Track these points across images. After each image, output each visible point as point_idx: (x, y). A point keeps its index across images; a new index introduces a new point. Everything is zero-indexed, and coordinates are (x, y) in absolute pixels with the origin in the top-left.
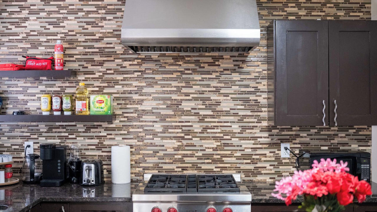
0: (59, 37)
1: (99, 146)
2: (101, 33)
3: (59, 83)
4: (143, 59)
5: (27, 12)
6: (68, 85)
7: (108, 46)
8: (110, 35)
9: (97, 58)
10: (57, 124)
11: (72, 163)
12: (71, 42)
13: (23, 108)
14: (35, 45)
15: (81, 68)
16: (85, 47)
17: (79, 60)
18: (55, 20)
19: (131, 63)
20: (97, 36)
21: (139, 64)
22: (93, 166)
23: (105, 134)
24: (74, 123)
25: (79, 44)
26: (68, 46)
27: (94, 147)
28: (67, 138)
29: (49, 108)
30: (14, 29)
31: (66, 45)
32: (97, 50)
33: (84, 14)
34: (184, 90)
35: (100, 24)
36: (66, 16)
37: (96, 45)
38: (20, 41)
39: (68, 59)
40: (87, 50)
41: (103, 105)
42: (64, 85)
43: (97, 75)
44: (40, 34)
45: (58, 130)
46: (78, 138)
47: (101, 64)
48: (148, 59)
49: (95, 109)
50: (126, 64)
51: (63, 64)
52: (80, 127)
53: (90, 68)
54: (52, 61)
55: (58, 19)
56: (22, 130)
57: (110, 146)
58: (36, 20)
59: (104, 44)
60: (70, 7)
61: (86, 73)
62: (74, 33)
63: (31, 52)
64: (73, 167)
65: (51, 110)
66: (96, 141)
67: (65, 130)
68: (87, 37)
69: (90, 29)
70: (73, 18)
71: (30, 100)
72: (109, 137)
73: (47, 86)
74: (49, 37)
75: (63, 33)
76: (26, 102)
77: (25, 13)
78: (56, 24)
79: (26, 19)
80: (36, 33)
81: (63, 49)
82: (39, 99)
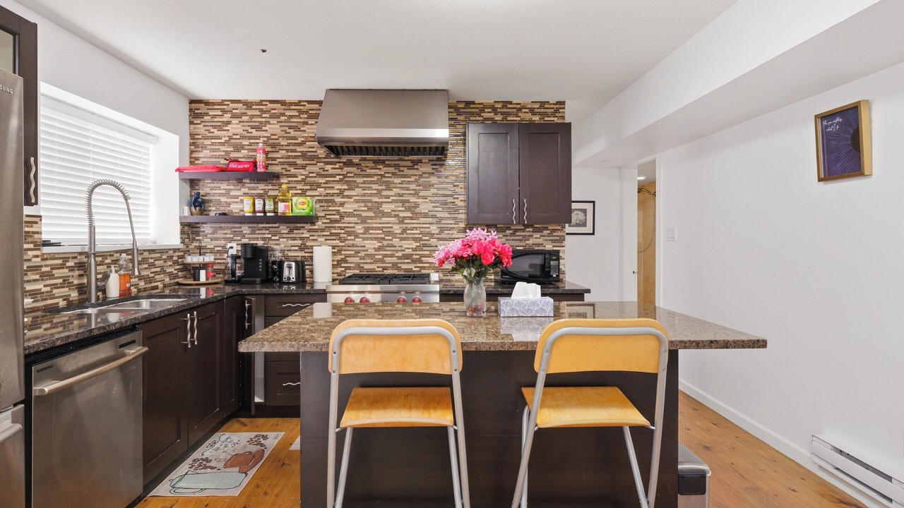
0: (261, 140)
1: (301, 248)
2: (303, 137)
3: (262, 186)
4: (344, 163)
5: (230, 116)
6: (271, 187)
7: (311, 150)
8: (312, 139)
9: (299, 162)
10: (260, 225)
11: (274, 262)
12: (273, 146)
13: (226, 210)
14: (238, 148)
15: (284, 171)
16: (287, 151)
17: (282, 163)
18: (258, 124)
19: (333, 166)
20: (299, 141)
21: (341, 168)
22: (293, 264)
23: (308, 236)
24: (277, 225)
25: (281, 148)
26: (270, 150)
27: (297, 248)
28: (270, 239)
29: (252, 210)
30: (216, 133)
31: (268, 149)
32: (300, 154)
33: (286, 118)
34: (385, 193)
35: (302, 129)
36: (268, 120)
37: (299, 149)
38: (223, 144)
39: (270, 162)
40: (290, 154)
41: (305, 207)
42: (267, 188)
43: (300, 178)
44: (243, 137)
45: (261, 232)
46: (281, 240)
47: (304, 167)
48: (349, 164)
49: (297, 211)
50: (328, 167)
51: (266, 167)
52: (284, 229)
53: (293, 171)
54: (255, 164)
55: (261, 123)
56: (226, 232)
57: (312, 247)
58: (238, 124)
59: (306, 148)
60: (273, 111)
61: (289, 176)
62: (276, 137)
63: (234, 155)
64: (275, 267)
65: (254, 212)
66: (299, 242)
67: (268, 232)
68: (289, 141)
69: (293, 133)
70: (276, 122)
71: (233, 202)
72: (311, 238)
73: (250, 189)
74: (252, 141)
75: (265, 137)
76: (229, 204)
77: (227, 117)
78: (258, 128)
79: (229, 123)
80: (238, 137)
81: (266, 153)
82: (242, 201)
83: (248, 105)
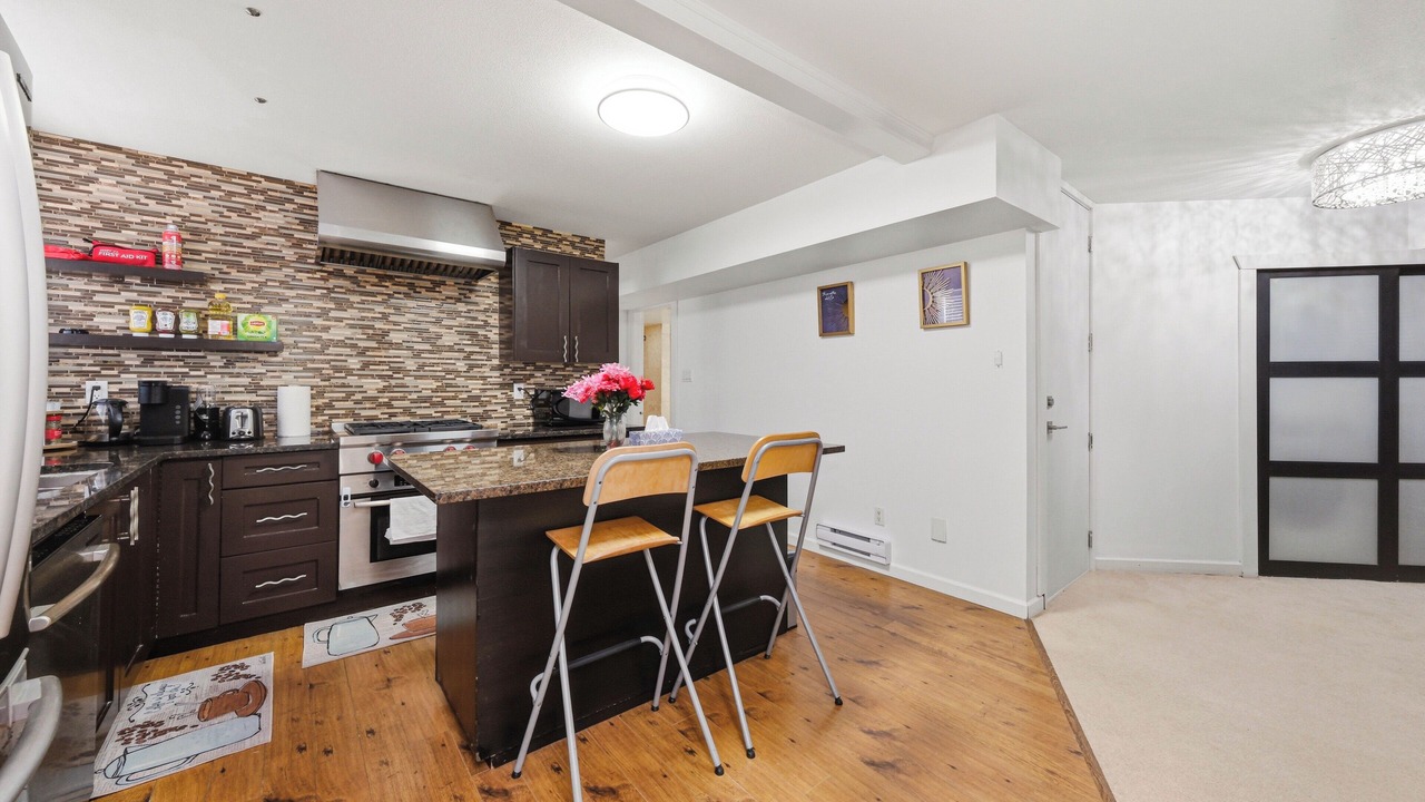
0: (169, 220)
1: (255, 388)
2: (256, 227)
3: (169, 292)
4: (329, 273)
5: (95, 168)
6: (189, 295)
7: (270, 247)
8: (272, 232)
9: (248, 262)
10: (164, 353)
11: (202, 410)
12: (194, 232)
13: (85, 325)
15: (216, 273)
16: (224, 243)
17: (212, 261)
18: (162, 193)
19: (310, 275)
20: (249, 231)
21: (322, 279)
22: (249, 412)
23: (264, 371)
24: (201, 354)
25: (212, 237)
26: (189, 237)
27: (243, 389)
28: (185, 375)
29: (149, 328)
31: (185, 235)
32: (249, 251)
33: (222, 194)
35: (253, 215)
36: (184, 190)
37: (246, 243)
38: (78, 213)
39: (189, 256)
40: (228, 248)
41: (262, 329)
42: (180, 295)
43: (249, 286)
44: (126, 209)
45: (167, 363)
46: (209, 376)
47: (256, 271)
48: (340, 274)
49: (247, 334)
50: (299, 276)
51: (182, 261)
52: (216, 360)
53: (234, 274)
54: (158, 257)
55: (169, 193)
56: (79, 361)
57: (275, 388)
58: (114, 186)
59: (261, 243)
60: (193, 179)
61: (224, 281)
62: (203, 220)
63: (102, 235)
64: (205, 417)
65: (154, 330)
66: (245, 381)
67: (182, 363)
68: (228, 229)
69: (235, 218)
70: (201, 197)
71: (100, 313)
72: (270, 374)
73: (140, 293)
74: (145, 218)
75: (178, 216)
76: (91, 317)
77: (85, 170)
78: (164, 199)
79: (91, 180)
80: (116, 207)
81: (181, 240)
82: (126, 313)
83: (142, 160)
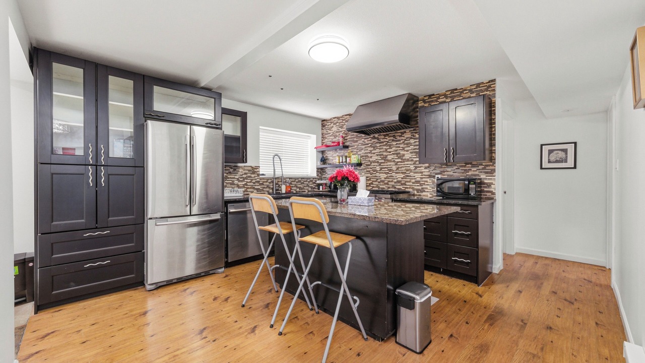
3: (343, 152)
4: (372, 138)
5: (333, 124)
6: (346, 152)
9: (355, 139)
12: (346, 134)
13: (332, 162)
14: (335, 137)
15: (350, 144)
17: (349, 141)
21: (370, 140)
25: (349, 134)
26: (345, 136)
30: (329, 132)
32: (355, 136)
36: (344, 123)
38: (331, 136)
39: (346, 141)
40: (352, 136)
41: (355, 159)
43: (355, 147)
44: (337, 132)
47: (357, 141)
48: (374, 138)
49: (353, 161)
50: (366, 140)
51: (344, 143)
53: (353, 144)
55: (342, 125)
58: (336, 127)
60: (346, 119)
61: (352, 146)
63: (334, 140)
72: (359, 173)
73: (338, 153)
74: (339, 133)
76: (333, 160)
78: (341, 127)
79: (333, 127)
80: (335, 132)
81: (342, 137)
82: (336, 158)
83: (338, 118)
